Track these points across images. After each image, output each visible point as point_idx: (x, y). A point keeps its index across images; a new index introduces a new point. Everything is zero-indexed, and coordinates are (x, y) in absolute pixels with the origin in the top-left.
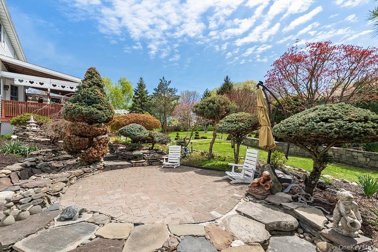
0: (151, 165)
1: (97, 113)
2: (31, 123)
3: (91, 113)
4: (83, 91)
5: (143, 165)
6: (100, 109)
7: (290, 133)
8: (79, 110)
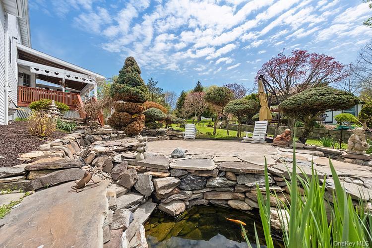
0: (172, 139)
1: (141, 93)
2: (53, 107)
3: (137, 93)
4: (128, 75)
5: (166, 139)
6: (143, 91)
7: (299, 104)
8: (128, 89)
